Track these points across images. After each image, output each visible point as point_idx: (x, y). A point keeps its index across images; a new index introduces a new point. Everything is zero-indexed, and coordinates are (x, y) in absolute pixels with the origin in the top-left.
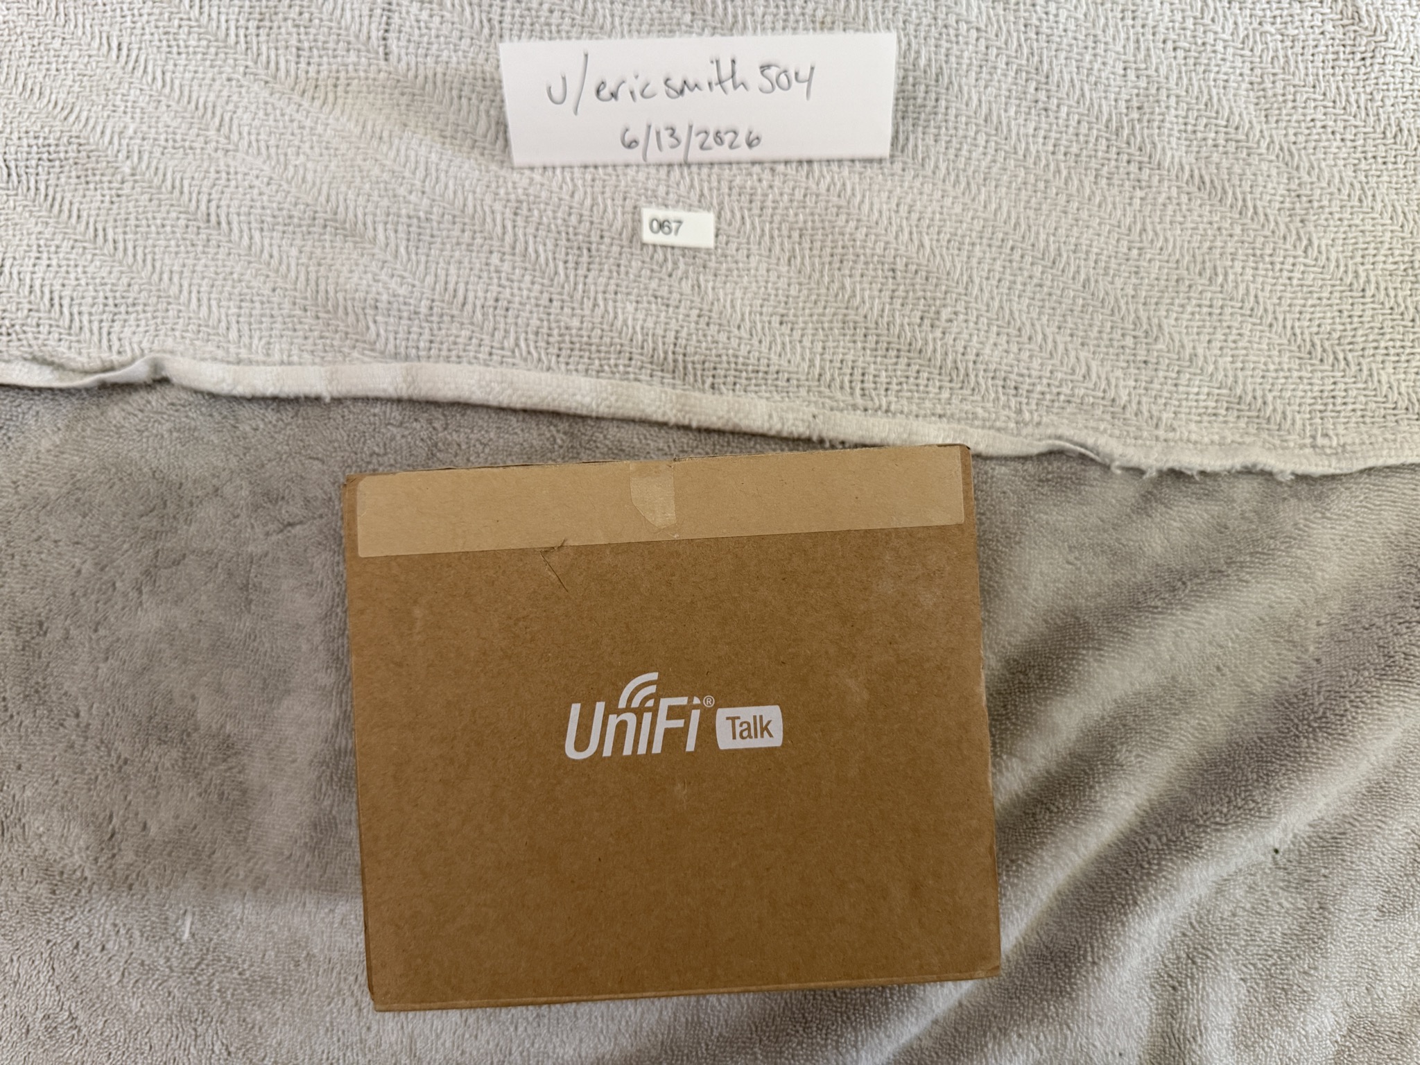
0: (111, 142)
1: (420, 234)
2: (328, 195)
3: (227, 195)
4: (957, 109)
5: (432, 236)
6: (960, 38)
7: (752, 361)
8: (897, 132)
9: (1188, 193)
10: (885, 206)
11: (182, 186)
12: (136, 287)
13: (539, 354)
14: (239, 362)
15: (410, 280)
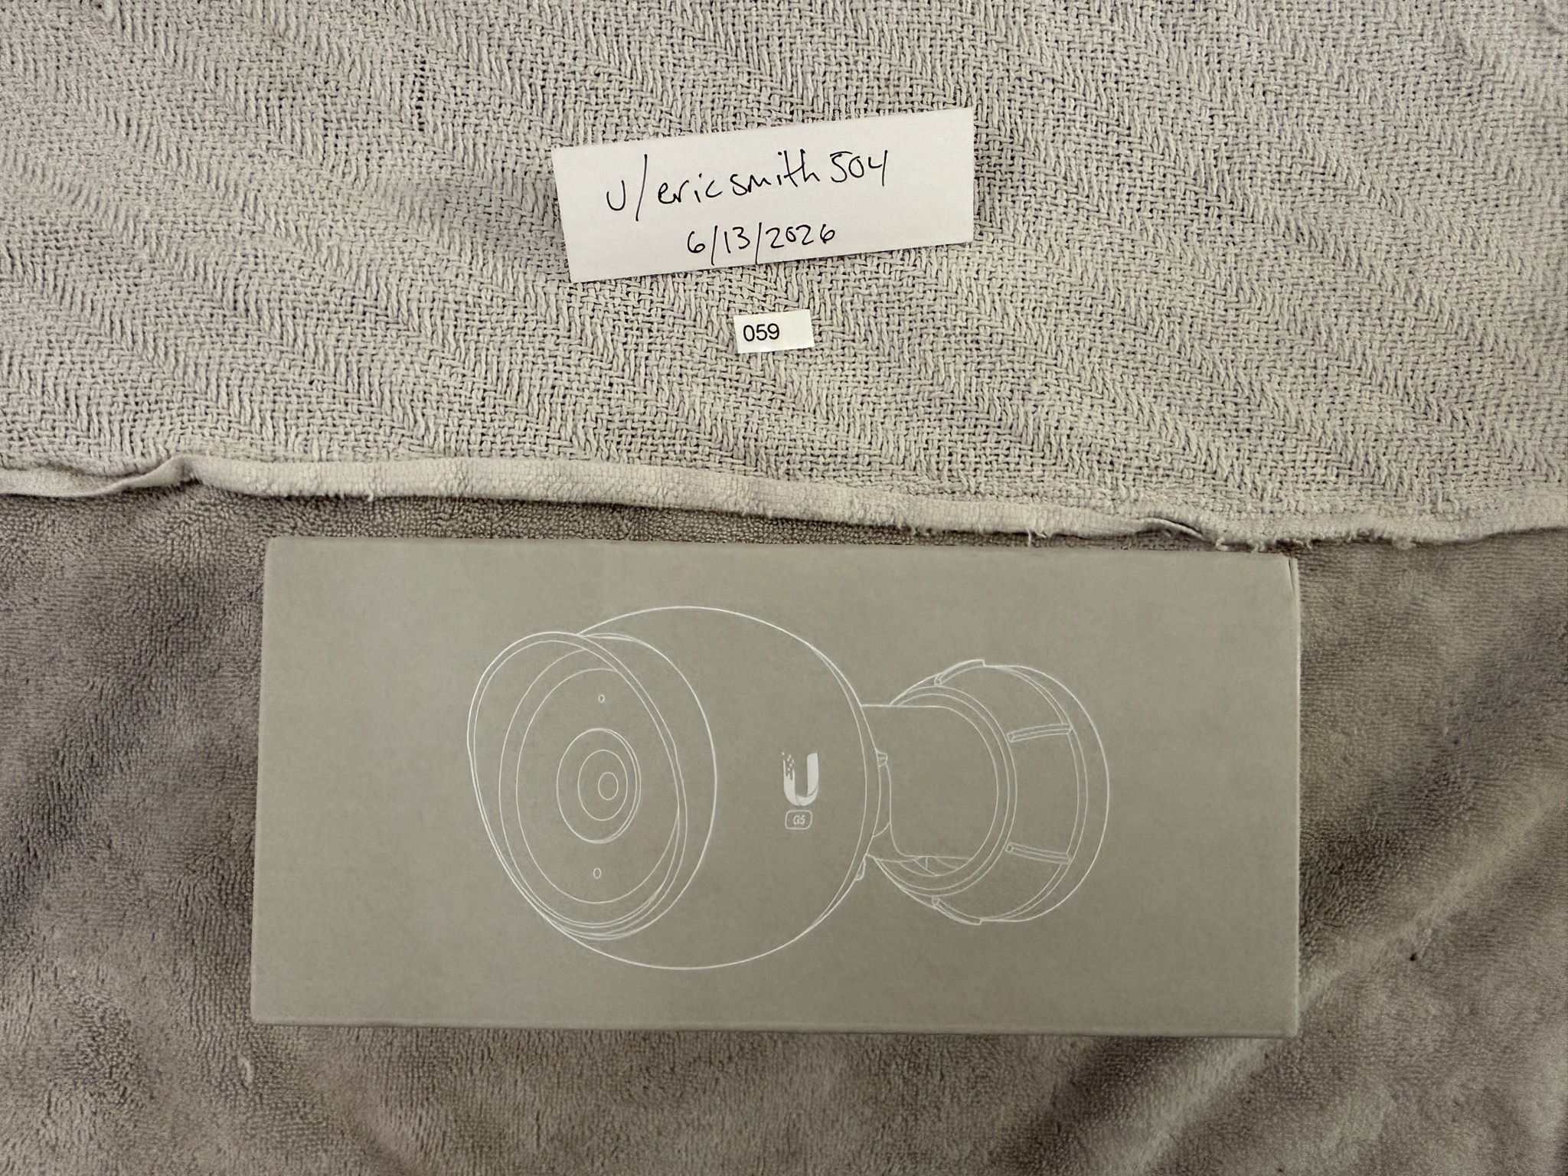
0: (126, 227)
1: (468, 320)
2: (368, 279)
3: (256, 281)
4: (1034, 167)
5: (481, 322)
7: (829, 445)
9: (1286, 247)
10: (964, 274)
11: (205, 272)
12: (159, 382)
13: (598, 442)
15: (460, 370)
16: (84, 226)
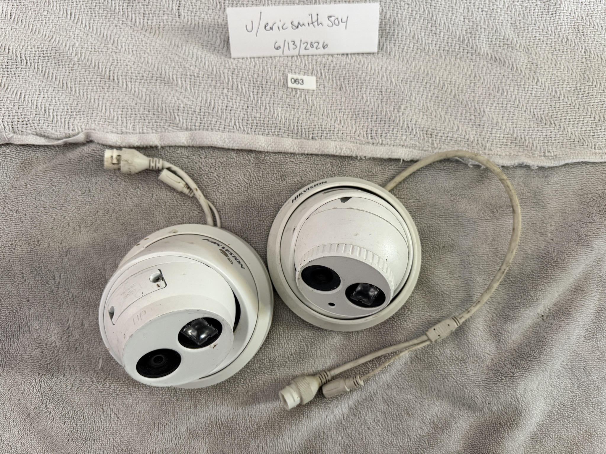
0: (69, 49)
1: (195, 82)
2: (158, 68)
3: (117, 69)
4: (402, 33)
5: (200, 83)
6: (402, 7)
7: (328, 127)
8: (379, 42)
9: (491, 63)
10: (376, 68)
11: (99, 65)
12: (80, 105)
13: (244, 128)
14: (122, 133)
15: (192, 99)
16: (53, 49)
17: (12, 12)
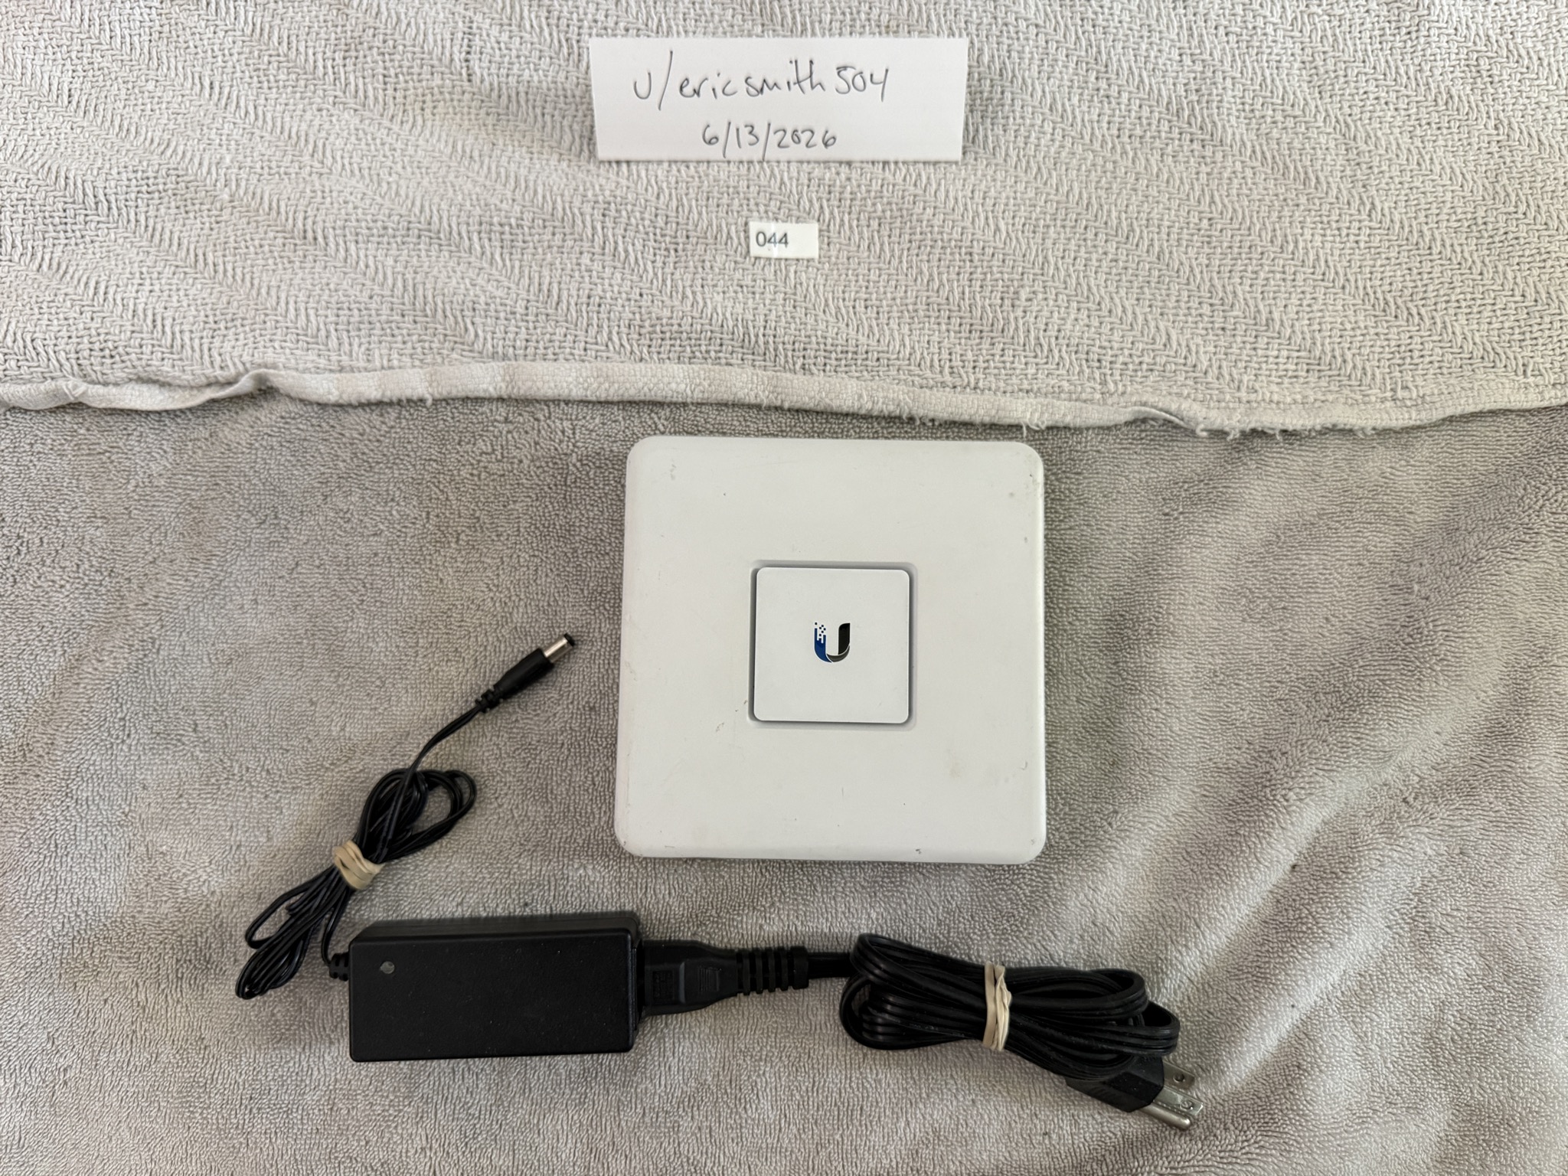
0: (209, 172)
1: (512, 241)
2: (422, 206)
3: (323, 212)
4: (1022, 100)
5: (524, 242)
6: (1021, 34)
7: (840, 342)
8: (967, 124)
9: (1253, 168)
10: (960, 194)
11: (279, 207)
12: (235, 304)
13: (631, 346)
14: (342, 370)
15: (506, 284)
16: (171, 172)
17: (73, 86)
